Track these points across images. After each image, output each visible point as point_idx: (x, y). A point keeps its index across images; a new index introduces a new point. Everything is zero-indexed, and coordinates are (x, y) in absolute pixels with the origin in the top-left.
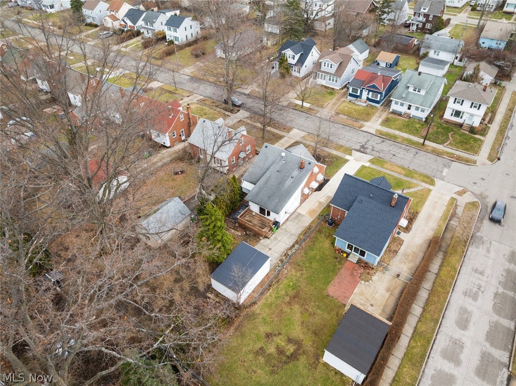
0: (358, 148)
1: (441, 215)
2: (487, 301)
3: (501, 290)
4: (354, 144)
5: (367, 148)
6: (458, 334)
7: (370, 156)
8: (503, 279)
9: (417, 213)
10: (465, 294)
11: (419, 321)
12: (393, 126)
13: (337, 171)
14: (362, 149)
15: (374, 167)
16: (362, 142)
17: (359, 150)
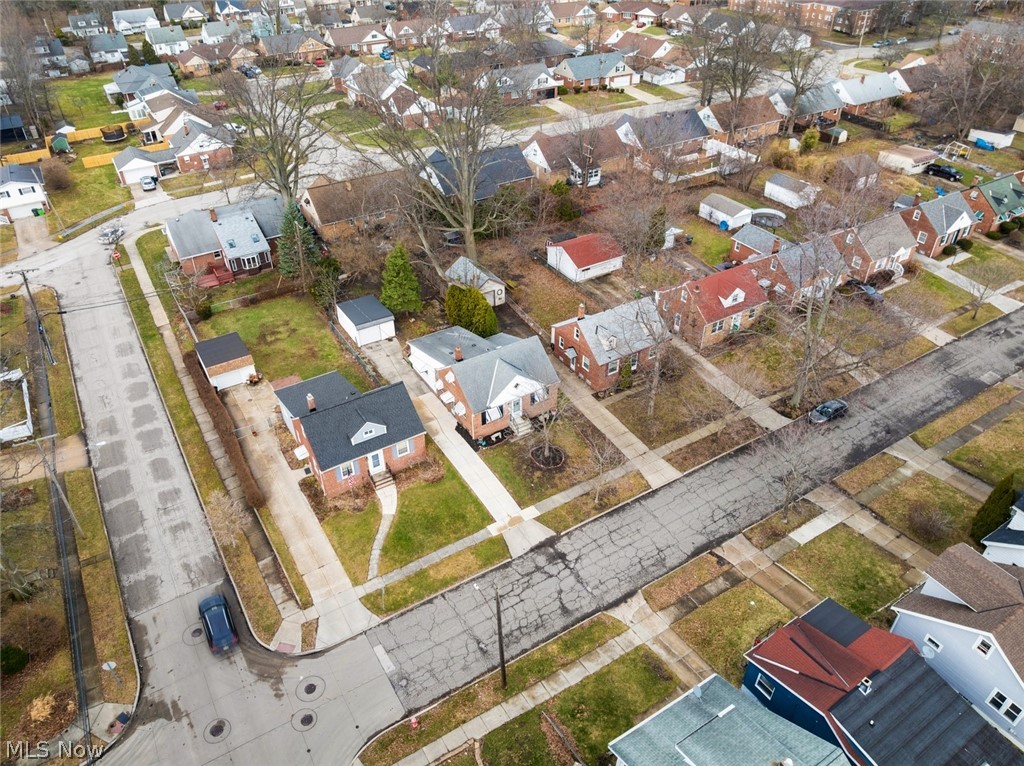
1: (292, 549)
2: (148, 505)
3: (140, 531)
5: (551, 561)
6: (157, 454)
7: (520, 553)
8: (147, 545)
9: (321, 520)
10: (177, 492)
11: (200, 431)
12: (622, 669)
13: (494, 472)
14: (551, 550)
15: (479, 536)
16: (578, 566)
17: (550, 542)
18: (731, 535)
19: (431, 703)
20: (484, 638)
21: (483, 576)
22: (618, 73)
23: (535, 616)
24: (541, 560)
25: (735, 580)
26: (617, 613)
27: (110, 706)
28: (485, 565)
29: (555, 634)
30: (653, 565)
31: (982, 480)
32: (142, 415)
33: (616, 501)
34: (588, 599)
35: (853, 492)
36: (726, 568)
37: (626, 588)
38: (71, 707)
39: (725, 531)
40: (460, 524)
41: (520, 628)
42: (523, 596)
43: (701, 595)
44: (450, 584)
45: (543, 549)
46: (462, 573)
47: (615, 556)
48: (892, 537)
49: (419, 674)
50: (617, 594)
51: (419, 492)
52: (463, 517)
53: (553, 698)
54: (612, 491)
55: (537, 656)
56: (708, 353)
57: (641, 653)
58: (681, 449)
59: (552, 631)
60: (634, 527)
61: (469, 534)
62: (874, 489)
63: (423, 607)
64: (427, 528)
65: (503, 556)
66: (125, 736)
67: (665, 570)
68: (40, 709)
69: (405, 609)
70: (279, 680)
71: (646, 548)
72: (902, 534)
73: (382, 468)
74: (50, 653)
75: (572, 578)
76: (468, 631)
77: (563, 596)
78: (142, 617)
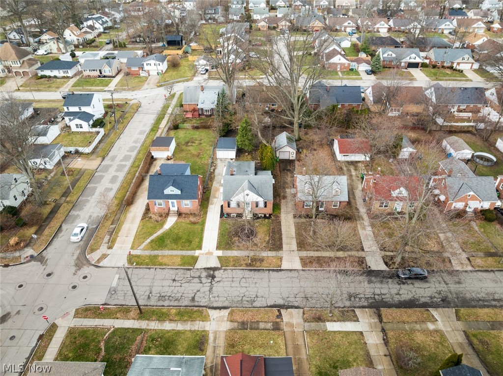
0: (217, 273)
1: (124, 226)
2: (99, 190)
3: (89, 198)
4: (223, 276)
5: (207, 277)
6: (118, 174)
7: (199, 268)
8: (87, 204)
9: (142, 219)
10: (111, 189)
12: (189, 335)
13: (220, 230)
14: (212, 272)
15: (190, 253)
16: (216, 285)
17: (215, 269)
18: (297, 307)
19: (115, 305)
20: (154, 292)
21: (177, 269)
22: (464, 61)
23: (180, 295)
24: (204, 274)
25: (277, 327)
26: (212, 313)
27: (32, 250)
28: (181, 265)
29: (180, 306)
30: (247, 301)
31: (478, 355)
32: (126, 158)
33: (258, 266)
34: (206, 300)
35: (385, 320)
36: (278, 320)
37: (226, 304)
38: (22, 245)
39: (296, 304)
40: (187, 244)
41: (170, 296)
42: (182, 285)
43: (255, 325)
44: (162, 265)
45: (209, 270)
46: (170, 264)
47: (235, 289)
48: (382, 353)
49: (121, 292)
50: (220, 305)
51: (183, 224)
52: (191, 242)
53: (154, 330)
54: (262, 260)
55: (164, 310)
56: (373, 217)
57: (203, 333)
58: (313, 257)
59: (180, 304)
60: (255, 281)
61: (187, 250)
62: (401, 325)
63: (145, 269)
64: (173, 240)
65: (191, 265)
66: (27, 262)
67: (250, 306)
68: (13, 241)
69: (139, 267)
70: (79, 269)
71: (252, 292)
72: (390, 355)
73: (176, 209)
74: (32, 225)
75: (208, 288)
76: (151, 287)
77: (198, 293)
78: (64, 227)
